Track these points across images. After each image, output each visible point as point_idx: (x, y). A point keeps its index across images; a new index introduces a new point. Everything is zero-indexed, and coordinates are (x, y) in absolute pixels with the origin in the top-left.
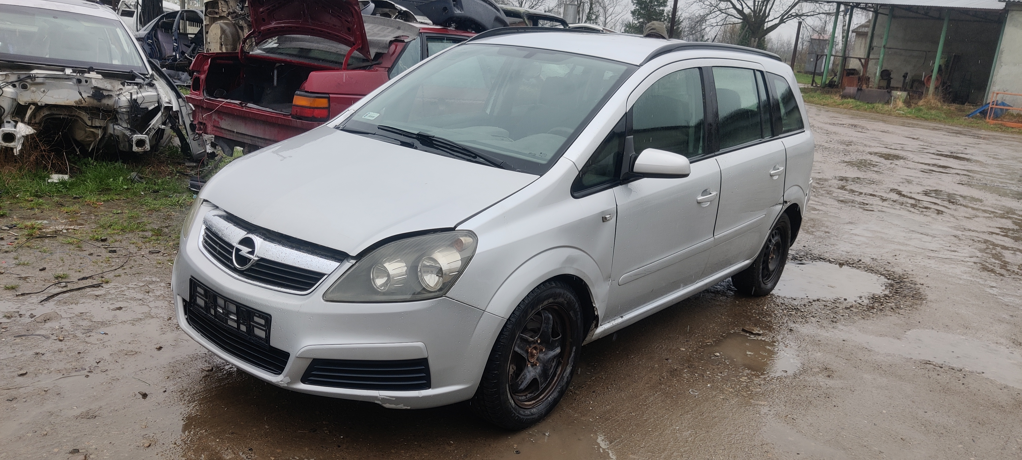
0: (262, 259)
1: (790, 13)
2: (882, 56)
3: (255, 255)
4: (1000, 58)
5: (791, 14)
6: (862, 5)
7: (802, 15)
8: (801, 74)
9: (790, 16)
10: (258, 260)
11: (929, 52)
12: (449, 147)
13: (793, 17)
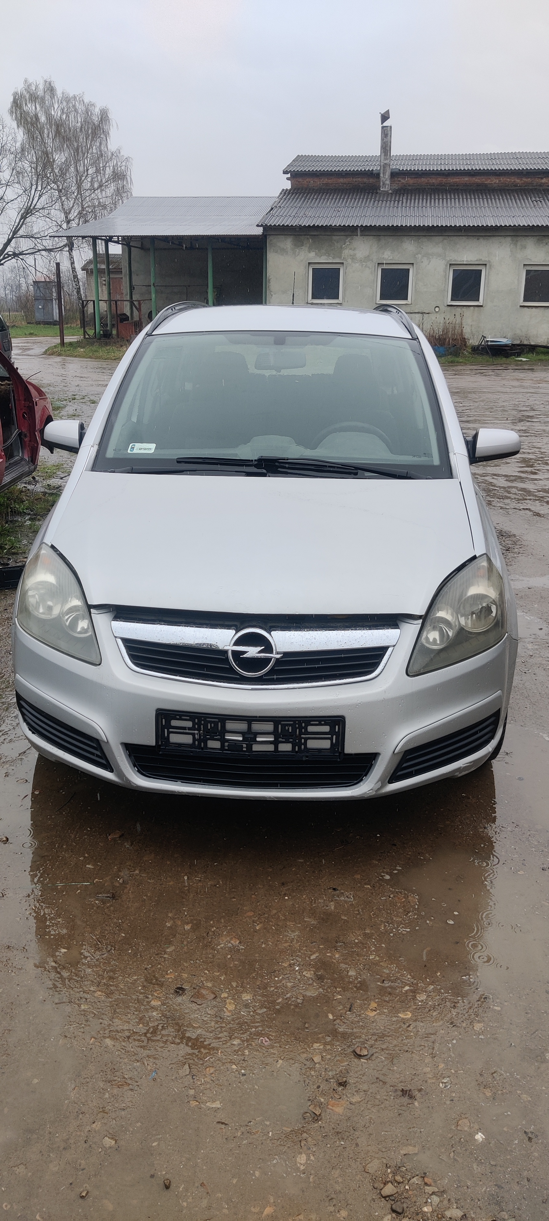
0: (286, 654)
1: (6, 252)
2: (153, 296)
3: (274, 652)
4: (268, 287)
5: (7, 254)
6: (115, 239)
7: (21, 253)
8: (33, 325)
9: (6, 256)
10: (282, 657)
11: (189, 286)
12: (313, 468)
13: (10, 258)
